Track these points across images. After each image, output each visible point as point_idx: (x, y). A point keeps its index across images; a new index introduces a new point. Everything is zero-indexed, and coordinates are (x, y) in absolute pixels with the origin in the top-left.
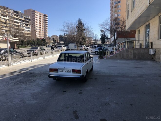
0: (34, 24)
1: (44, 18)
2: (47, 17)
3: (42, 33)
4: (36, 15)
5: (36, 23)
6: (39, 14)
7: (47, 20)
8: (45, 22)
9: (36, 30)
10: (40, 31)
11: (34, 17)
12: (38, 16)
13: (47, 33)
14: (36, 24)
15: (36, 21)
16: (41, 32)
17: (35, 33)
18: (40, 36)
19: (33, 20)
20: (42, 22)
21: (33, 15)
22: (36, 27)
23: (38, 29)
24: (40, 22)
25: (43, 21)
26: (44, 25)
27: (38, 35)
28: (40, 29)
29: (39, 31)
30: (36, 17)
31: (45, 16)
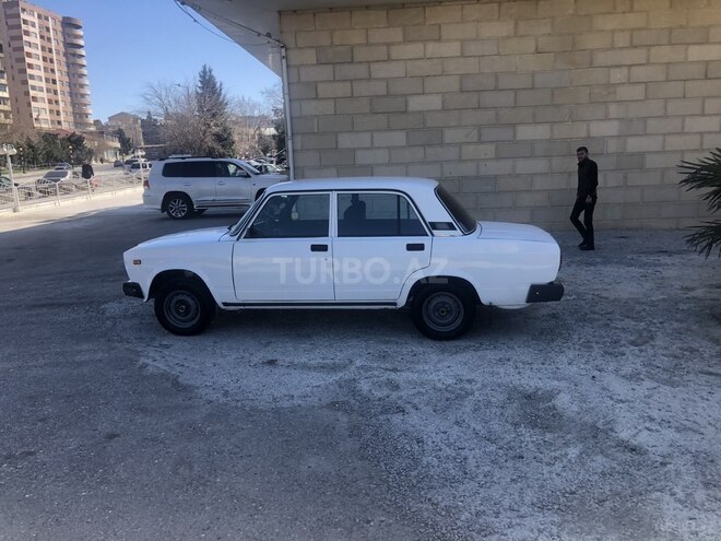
0: (17, 66)
1: (63, 33)
2: (80, 32)
3: (64, 105)
4: (25, 22)
5: (28, 60)
6: (39, 17)
7: (80, 47)
8: (74, 55)
9: (32, 93)
10: (51, 95)
11: (14, 32)
12: (33, 25)
13: (86, 105)
14: (30, 66)
15: (27, 49)
16: (57, 102)
17: (29, 105)
18: (56, 118)
19: (15, 44)
20: (58, 53)
21: (11, 22)
22: (32, 77)
23: (41, 89)
24: (48, 55)
25: (62, 48)
26: (65, 69)
27: (45, 116)
28: (51, 86)
29: (44, 95)
30: (27, 33)
31: (69, 24)
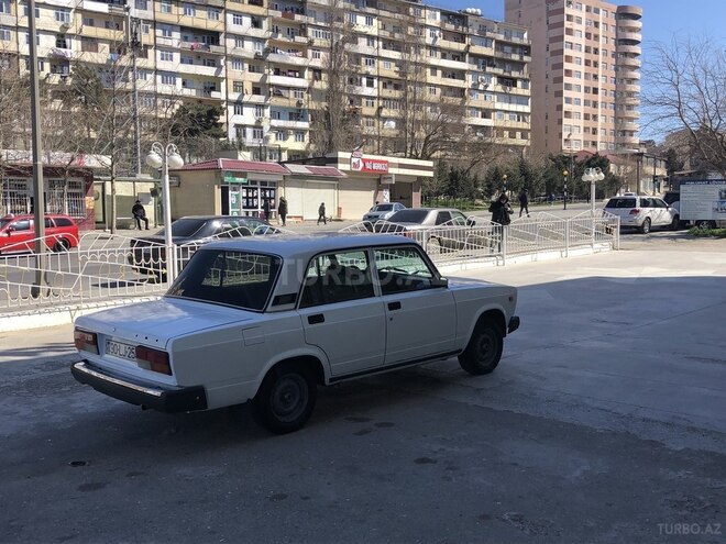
0: (554, 74)
1: (618, 28)
2: (637, 24)
3: (604, 121)
4: (570, 18)
5: (567, 66)
6: (588, 9)
7: (635, 42)
8: (626, 54)
9: (566, 107)
10: (590, 111)
11: (554, 33)
12: (579, 22)
13: (631, 119)
14: (569, 73)
15: (567, 52)
16: (595, 117)
17: (560, 122)
18: (591, 138)
19: (553, 47)
20: (605, 54)
21: (554, 19)
22: (568, 87)
23: (578, 102)
24: (592, 57)
25: (612, 47)
26: (613, 74)
27: (579, 135)
28: (591, 97)
29: (581, 109)
30: (570, 32)
31: (624, 14)
